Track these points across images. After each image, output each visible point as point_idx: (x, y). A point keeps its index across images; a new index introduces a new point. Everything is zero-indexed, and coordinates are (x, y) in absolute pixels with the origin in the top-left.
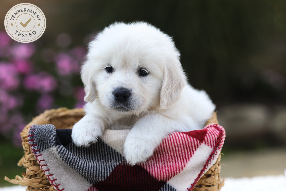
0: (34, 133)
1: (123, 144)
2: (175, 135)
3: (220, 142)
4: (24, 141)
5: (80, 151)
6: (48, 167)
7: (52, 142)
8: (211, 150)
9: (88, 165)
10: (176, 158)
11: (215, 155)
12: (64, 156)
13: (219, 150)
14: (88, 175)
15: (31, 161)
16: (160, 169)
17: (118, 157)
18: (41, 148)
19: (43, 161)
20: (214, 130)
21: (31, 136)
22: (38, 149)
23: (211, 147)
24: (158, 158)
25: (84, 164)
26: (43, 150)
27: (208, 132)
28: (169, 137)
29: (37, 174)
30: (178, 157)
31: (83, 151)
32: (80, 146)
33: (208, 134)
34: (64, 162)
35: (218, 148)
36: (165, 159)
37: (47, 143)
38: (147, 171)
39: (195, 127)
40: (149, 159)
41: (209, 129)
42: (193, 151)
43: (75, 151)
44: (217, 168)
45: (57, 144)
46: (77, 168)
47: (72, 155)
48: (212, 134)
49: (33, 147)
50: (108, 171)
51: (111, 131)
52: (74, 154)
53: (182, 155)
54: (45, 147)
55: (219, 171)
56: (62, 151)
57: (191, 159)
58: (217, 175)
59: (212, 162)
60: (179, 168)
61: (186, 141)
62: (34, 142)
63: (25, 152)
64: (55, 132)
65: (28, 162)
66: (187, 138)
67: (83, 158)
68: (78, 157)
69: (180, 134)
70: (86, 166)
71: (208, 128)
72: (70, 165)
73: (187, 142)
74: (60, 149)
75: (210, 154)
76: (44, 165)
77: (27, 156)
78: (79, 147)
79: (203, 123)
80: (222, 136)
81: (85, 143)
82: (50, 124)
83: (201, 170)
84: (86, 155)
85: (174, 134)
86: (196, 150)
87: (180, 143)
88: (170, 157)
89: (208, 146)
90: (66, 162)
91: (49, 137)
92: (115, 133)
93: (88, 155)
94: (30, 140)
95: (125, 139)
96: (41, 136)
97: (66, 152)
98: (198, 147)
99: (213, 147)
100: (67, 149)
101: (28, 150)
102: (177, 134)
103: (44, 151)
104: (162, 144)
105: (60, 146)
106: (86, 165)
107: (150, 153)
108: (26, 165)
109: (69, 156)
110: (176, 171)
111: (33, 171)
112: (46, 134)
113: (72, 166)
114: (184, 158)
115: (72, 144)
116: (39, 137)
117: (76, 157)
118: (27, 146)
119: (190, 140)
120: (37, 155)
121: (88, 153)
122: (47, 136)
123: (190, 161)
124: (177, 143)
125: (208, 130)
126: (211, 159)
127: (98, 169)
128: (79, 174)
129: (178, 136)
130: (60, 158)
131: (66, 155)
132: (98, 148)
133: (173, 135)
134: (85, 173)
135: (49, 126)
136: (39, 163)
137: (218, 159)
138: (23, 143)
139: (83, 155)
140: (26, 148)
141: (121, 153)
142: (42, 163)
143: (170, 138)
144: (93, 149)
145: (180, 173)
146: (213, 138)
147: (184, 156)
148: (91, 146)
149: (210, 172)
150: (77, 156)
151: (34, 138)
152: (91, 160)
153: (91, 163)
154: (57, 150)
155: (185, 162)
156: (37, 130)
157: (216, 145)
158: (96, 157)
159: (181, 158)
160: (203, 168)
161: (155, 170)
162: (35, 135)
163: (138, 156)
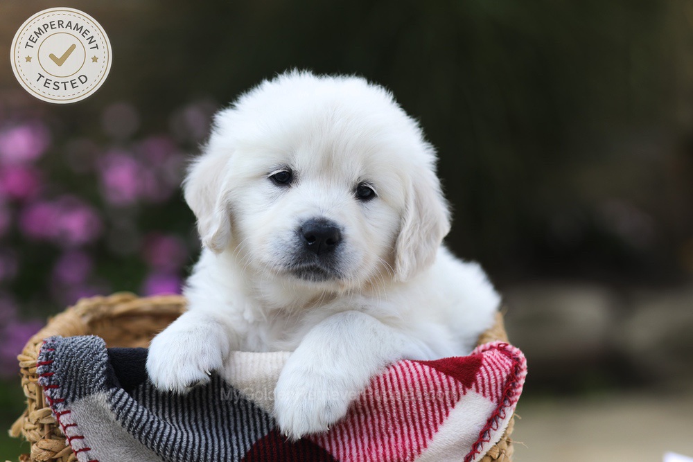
0: (52, 358)
2: (402, 369)
3: (514, 387)
4: (28, 377)
5: (167, 404)
6: (86, 443)
7: (97, 381)
8: (490, 406)
9: (185, 439)
10: (404, 425)
11: (500, 420)
12: (126, 415)
13: (509, 408)
15: (42, 426)
16: (364, 451)
17: (261, 419)
18: (68, 394)
19: (75, 427)
20: (498, 357)
21: (45, 365)
22: (61, 396)
23: (492, 399)
24: (360, 423)
25: (176, 435)
26: (73, 400)
27: (484, 362)
28: (387, 373)
29: (57, 459)
30: (410, 422)
31: (173, 405)
32: (167, 390)
33: (485, 367)
34: (125, 430)
35: (507, 403)
36: (377, 426)
37: (86, 382)
38: (331, 456)
39: (453, 350)
40: (337, 427)
41: (486, 355)
42: (446, 408)
43: (154, 403)
44: (504, 451)
45: (108, 385)
46: (159, 446)
47: (146, 412)
48: (494, 367)
49: (48, 392)
50: (236, 454)
51: (244, 355)
52: (151, 410)
53: (420, 419)
54: (80, 392)
55: (510, 458)
56: (121, 404)
57: (440, 428)
59: (492, 438)
60: (412, 450)
61: (431, 382)
62: (53, 378)
63: (28, 402)
64: (105, 354)
65: (35, 429)
66: (432, 377)
67: (174, 421)
68: (161, 417)
69: (414, 365)
70: (180, 440)
71: (483, 351)
72: (140, 439)
73: (432, 387)
74: (117, 397)
75: (489, 416)
76: (77, 437)
77: (34, 414)
78: (164, 393)
79: (473, 342)
80: (519, 372)
81: (180, 384)
82: (92, 336)
83: (464, 456)
84: (180, 415)
85: (400, 365)
86: (453, 406)
87: (415, 388)
88: (390, 422)
89: (483, 398)
90: (132, 429)
91: (89, 369)
92: (253, 361)
93: (186, 414)
94: (41, 375)
96: (69, 365)
97: (132, 405)
99: (495, 400)
100: (135, 398)
101: (36, 398)
102: (408, 366)
103: (76, 402)
105: (118, 390)
106: (182, 438)
108: (29, 436)
109: (138, 417)
110: (402, 458)
111: (49, 450)
112: (82, 361)
113: (146, 440)
114: (424, 425)
115: (148, 387)
116: (64, 367)
117: (156, 419)
118: (33, 387)
119: (441, 380)
120: (59, 411)
121: (186, 409)
122: (85, 364)
123: (438, 433)
124: (407, 387)
126: (491, 429)
127: (210, 448)
128: (164, 459)
129: (409, 370)
130: (117, 419)
131: (131, 414)
132: (211, 397)
133: (398, 368)
134: (178, 458)
135: (89, 339)
136: (62, 431)
137: (506, 429)
138: (24, 380)
139: (173, 414)
140: (31, 392)
141: (268, 411)
142: (71, 431)
143: (390, 375)
144: (198, 399)
146: (496, 378)
147: (424, 421)
148: (194, 391)
150: (157, 415)
151: (52, 369)
152: (194, 427)
153: (194, 435)
154: (109, 401)
155: (427, 436)
156: (61, 349)
157: (502, 395)
158: (206, 419)
159: (418, 425)
160: (469, 452)
161: (351, 454)
162: (55, 362)
163: (310, 418)
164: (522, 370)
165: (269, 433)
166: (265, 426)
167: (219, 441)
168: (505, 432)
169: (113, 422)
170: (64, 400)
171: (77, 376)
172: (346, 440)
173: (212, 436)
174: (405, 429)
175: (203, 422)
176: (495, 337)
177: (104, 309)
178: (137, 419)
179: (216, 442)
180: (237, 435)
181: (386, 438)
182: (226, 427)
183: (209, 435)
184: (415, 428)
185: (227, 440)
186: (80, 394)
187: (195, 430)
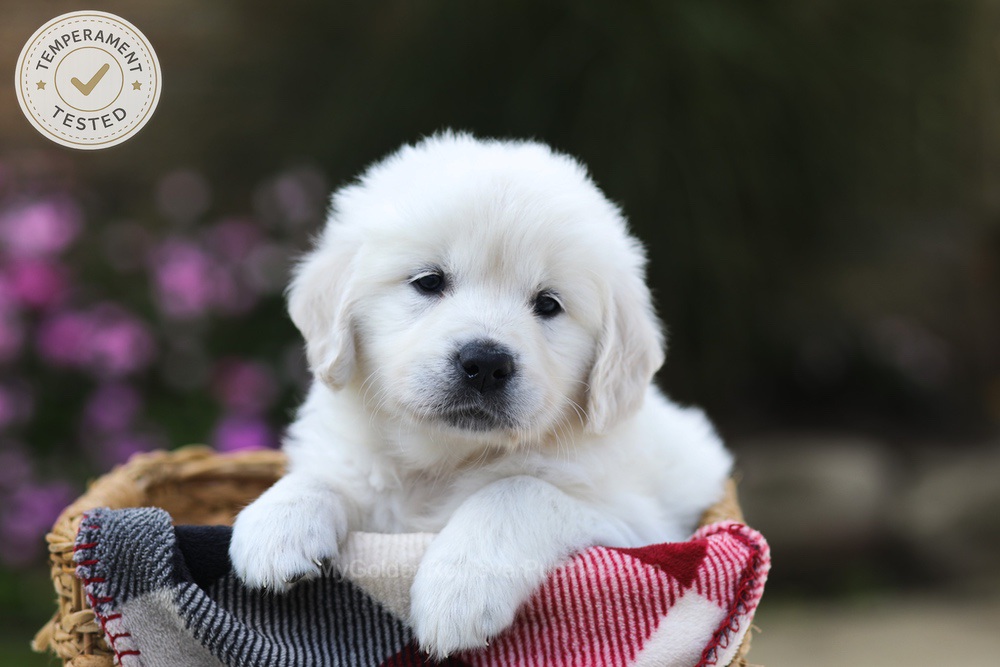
0: (96, 538)
2: (593, 559)
3: (752, 586)
4: (60, 565)
5: (258, 606)
6: (143, 661)
7: (160, 573)
8: (718, 613)
9: (283, 656)
10: (595, 639)
11: (731, 633)
12: (201, 621)
13: (745, 617)
15: (80, 637)
17: (391, 629)
18: (118, 590)
19: (127, 638)
20: (729, 544)
21: (86, 549)
22: (108, 594)
23: (720, 604)
24: (532, 636)
25: (271, 651)
26: (125, 599)
27: (710, 551)
28: (572, 565)
30: (604, 635)
31: (266, 607)
32: (259, 586)
33: (710, 557)
34: (198, 643)
35: (742, 610)
36: (556, 640)
37: (143, 574)
39: (665, 533)
40: (500, 642)
41: (712, 540)
42: (655, 616)
43: (240, 604)
45: (175, 578)
46: (246, 665)
47: (228, 618)
48: (723, 558)
49: (90, 588)
51: (368, 537)
52: (235, 614)
53: (618, 631)
54: (135, 587)
56: (193, 605)
57: (647, 644)
59: (719, 658)
61: (633, 579)
62: (97, 568)
63: (60, 601)
65: (69, 640)
66: (636, 571)
67: (268, 631)
68: (249, 625)
69: (610, 553)
70: (276, 658)
71: (709, 534)
72: (219, 656)
73: (635, 585)
74: (187, 596)
75: (716, 628)
76: (129, 652)
77: (70, 619)
78: (254, 590)
79: (692, 521)
80: (759, 565)
81: (277, 578)
82: (153, 509)
84: (277, 622)
85: (590, 554)
86: (665, 612)
87: (610, 587)
88: (575, 635)
89: (707, 601)
90: (208, 642)
91: (148, 555)
92: (381, 546)
93: (285, 621)
94: (81, 563)
96: (120, 550)
97: (208, 608)
98: (672, 604)
99: (725, 604)
100: (213, 597)
101: (73, 595)
102: (601, 555)
103: (129, 602)
104: (547, 590)
105: (189, 586)
106: (279, 655)
107: (505, 617)
108: (62, 650)
109: (217, 624)
112: (138, 544)
113: (228, 658)
114: (624, 640)
115: (231, 581)
116: (113, 552)
118: (68, 580)
120: (105, 615)
121: (285, 614)
122: (143, 549)
123: (643, 651)
124: (599, 586)
125: (711, 543)
126: (719, 647)
129: (603, 561)
130: (187, 627)
131: (208, 620)
132: (320, 597)
133: (587, 558)
135: (149, 512)
136: (109, 643)
137: (740, 646)
138: (55, 570)
139: (267, 621)
140: (64, 588)
141: (402, 617)
142: (122, 644)
143: (576, 568)
144: (302, 599)
146: (726, 573)
147: (623, 634)
148: (297, 589)
150: (245, 622)
151: (96, 555)
152: (297, 640)
153: (296, 650)
154: (177, 601)
155: (627, 655)
157: (735, 598)
158: (314, 628)
159: (614, 640)
162: (100, 545)
163: (461, 629)
164: (762, 562)
165: (403, 648)
166: (397, 639)
167: (332, 660)
168: (739, 650)
169: (182, 631)
170: (112, 599)
171: (131, 565)
172: (512, 660)
173: (322, 653)
174: (597, 645)
175: (310, 632)
176: (724, 514)
177: (167, 470)
178: (215, 627)
179: (328, 662)
180: (357, 652)
181: (569, 658)
182: (341, 640)
183: (317, 651)
184: (611, 644)
185: (344, 658)
186: (135, 591)
187: (298, 644)
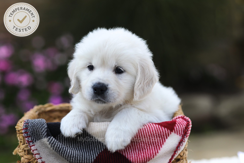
0: (28, 127)
1: (105, 134)
2: (149, 126)
3: (188, 131)
4: (19, 134)
5: (68, 141)
6: (41, 156)
7: (44, 134)
8: (180, 138)
9: (75, 153)
10: (150, 145)
11: (183, 142)
12: (54, 146)
13: (186, 138)
14: (75, 162)
15: (25, 151)
16: (137, 155)
17: (100, 145)
18: (34, 139)
19: (36, 151)
20: (181, 121)
21: (25, 129)
22: (31, 140)
23: (180, 135)
24: (135, 145)
25: (72, 152)
26: (35, 141)
27: (177, 123)
29: (30, 162)
30: (152, 144)
31: (70, 142)
32: (68, 136)
33: (177, 124)
34: (54, 151)
35: (185, 137)
36: (141, 146)
37: (40, 135)
38: (125, 157)
40: (127, 147)
41: (177, 120)
42: (164, 139)
43: (63, 141)
44: (185, 153)
45: (48, 135)
46: (66, 156)
47: (61, 144)
48: (180, 124)
49: (27, 139)
50: (93, 158)
51: (94, 123)
53: (156, 143)
54: (38, 138)
55: (187, 155)
56: (52, 142)
57: (163, 146)
58: (185, 159)
59: (180, 149)
60: (153, 154)
61: (159, 130)
62: (28, 134)
63: (19, 142)
64: (46, 125)
65: (22, 152)
66: (159, 128)
67: (71, 147)
69: (153, 124)
70: (73, 154)
72: (59, 154)
73: (159, 132)
74: (51, 139)
75: (179, 141)
76: (37, 154)
77: (22, 147)
78: (67, 137)
81: (72, 134)
83: (171, 155)
84: (73, 145)
86: (167, 138)
87: (153, 133)
88: (145, 145)
89: (177, 135)
90: (56, 151)
91: (41, 130)
92: (97, 125)
93: (75, 145)
94: (24, 133)
95: (106, 130)
96: (34, 129)
97: (56, 142)
98: (168, 136)
99: (181, 135)
100: (57, 140)
101: (23, 141)
102: (151, 125)
103: (36, 142)
104: (138, 134)
105: (51, 137)
107: (128, 141)
108: (20, 154)
110: (150, 157)
111: (28, 159)
112: (38, 128)
113: (61, 154)
114: (157, 145)
115: (61, 136)
116: (32, 130)
118: (21, 137)
119: (162, 129)
120: (31, 145)
121: (75, 143)
122: (39, 129)
123: (162, 148)
124: (151, 132)
126: (180, 146)
127: (84, 156)
128: (68, 161)
130: (51, 147)
131: (56, 145)
133: (147, 126)
134: (73, 160)
135: (40, 120)
136: (32, 152)
137: (185, 145)
139: (70, 145)
140: (20, 139)
141: (103, 142)
142: (35, 152)
143: (145, 128)
145: (154, 158)
146: (181, 128)
148: (77, 136)
149: (179, 157)
150: (65, 145)
151: (28, 131)
152: (78, 149)
153: (78, 152)
154: (48, 141)
155: (158, 149)
156: (31, 124)
157: (184, 134)
159: (155, 145)
160: (173, 154)
161: (132, 156)
162: (29, 128)
163: (118, 145)
164: (190, 125)
165: (104, 150)
166: (102, 148)
167: (87, 154)
168: (185, 146)
169: (50, 148)
170: (32, 141)
171: (37, 133)
172: (130, 151)
173: (84, 152)
174: (151, 147)
175: (81, 147)
176: (180, 114)
177: (43, 109)
178: (58, 147)
179: (86, 154)
180: (92, 151)
181: (144, 150)
182: (89, 149)
183: (83, 152)
184: (154, 146)
185: (89, 153)
186: (38, 139)
187: (78, 150)
